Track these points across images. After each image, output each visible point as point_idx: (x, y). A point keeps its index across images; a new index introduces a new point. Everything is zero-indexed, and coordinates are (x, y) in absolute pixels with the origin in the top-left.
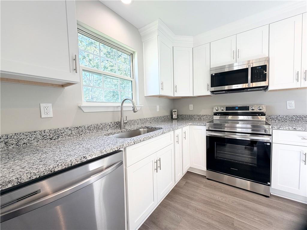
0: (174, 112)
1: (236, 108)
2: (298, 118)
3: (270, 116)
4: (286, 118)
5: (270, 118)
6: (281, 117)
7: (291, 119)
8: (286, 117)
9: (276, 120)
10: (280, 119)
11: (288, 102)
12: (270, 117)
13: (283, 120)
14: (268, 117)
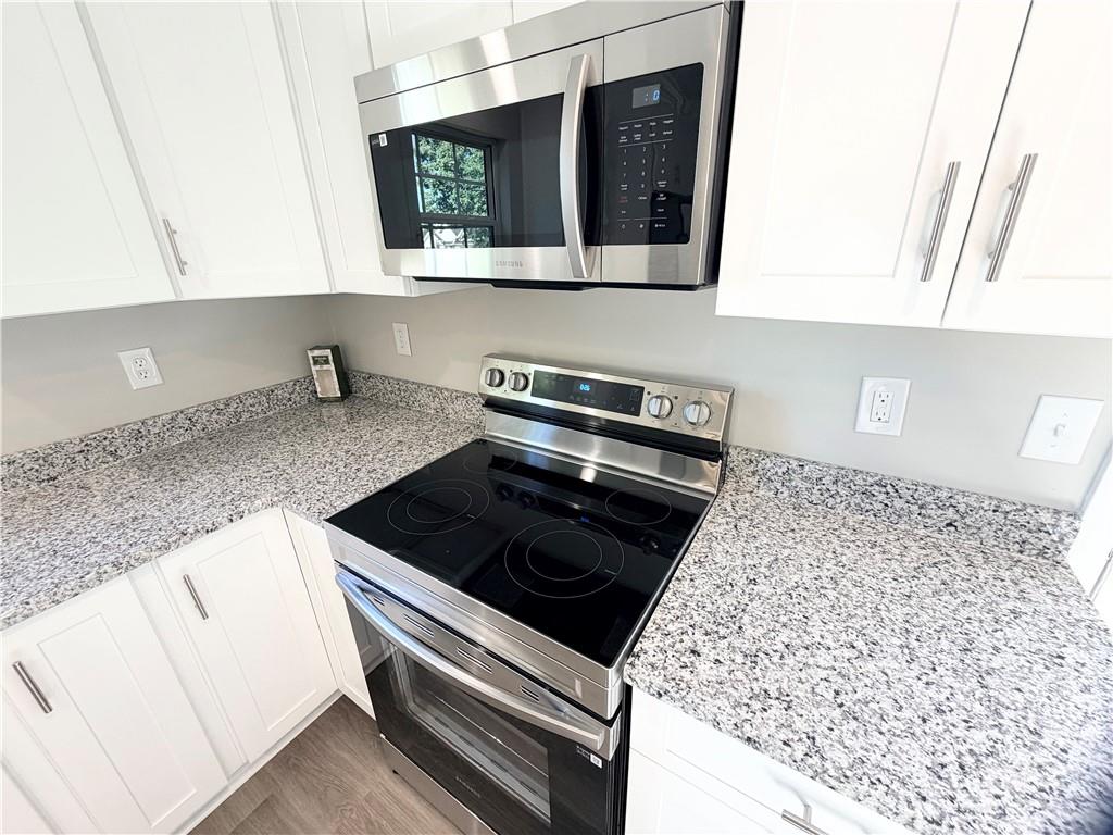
0: (316, 363)
1: (582, 387)
2: (899, 503)
3: (751, 461)
4: (833, 488)
5: (754, 473)
6: (807, 479)
7: (858, 500)
8: (835, 482)
9: (779, 486)
10: (804, 485)
11: (869, 384)
12: (752, 468)
13: (813, 498)
14: (743, 466)
